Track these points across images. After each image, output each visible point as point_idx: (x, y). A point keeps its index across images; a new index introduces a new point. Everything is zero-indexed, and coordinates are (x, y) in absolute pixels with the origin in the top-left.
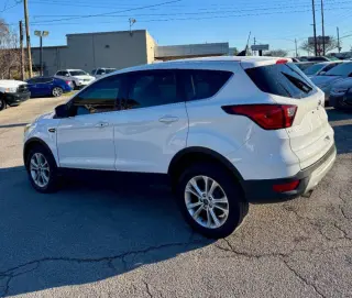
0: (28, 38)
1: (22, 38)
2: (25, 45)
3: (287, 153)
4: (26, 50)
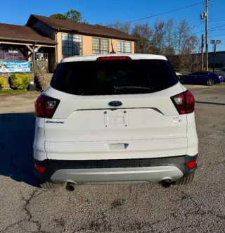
0: (207, 45)
1: (203, 46)
4: (205, 54)
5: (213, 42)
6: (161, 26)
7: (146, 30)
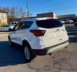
0: (29, 15)
1: (28, 15)
2: (28, 17)
3: (41, 43)
5: (31, 14)
6: (14, 8)
7: (8, 9)
